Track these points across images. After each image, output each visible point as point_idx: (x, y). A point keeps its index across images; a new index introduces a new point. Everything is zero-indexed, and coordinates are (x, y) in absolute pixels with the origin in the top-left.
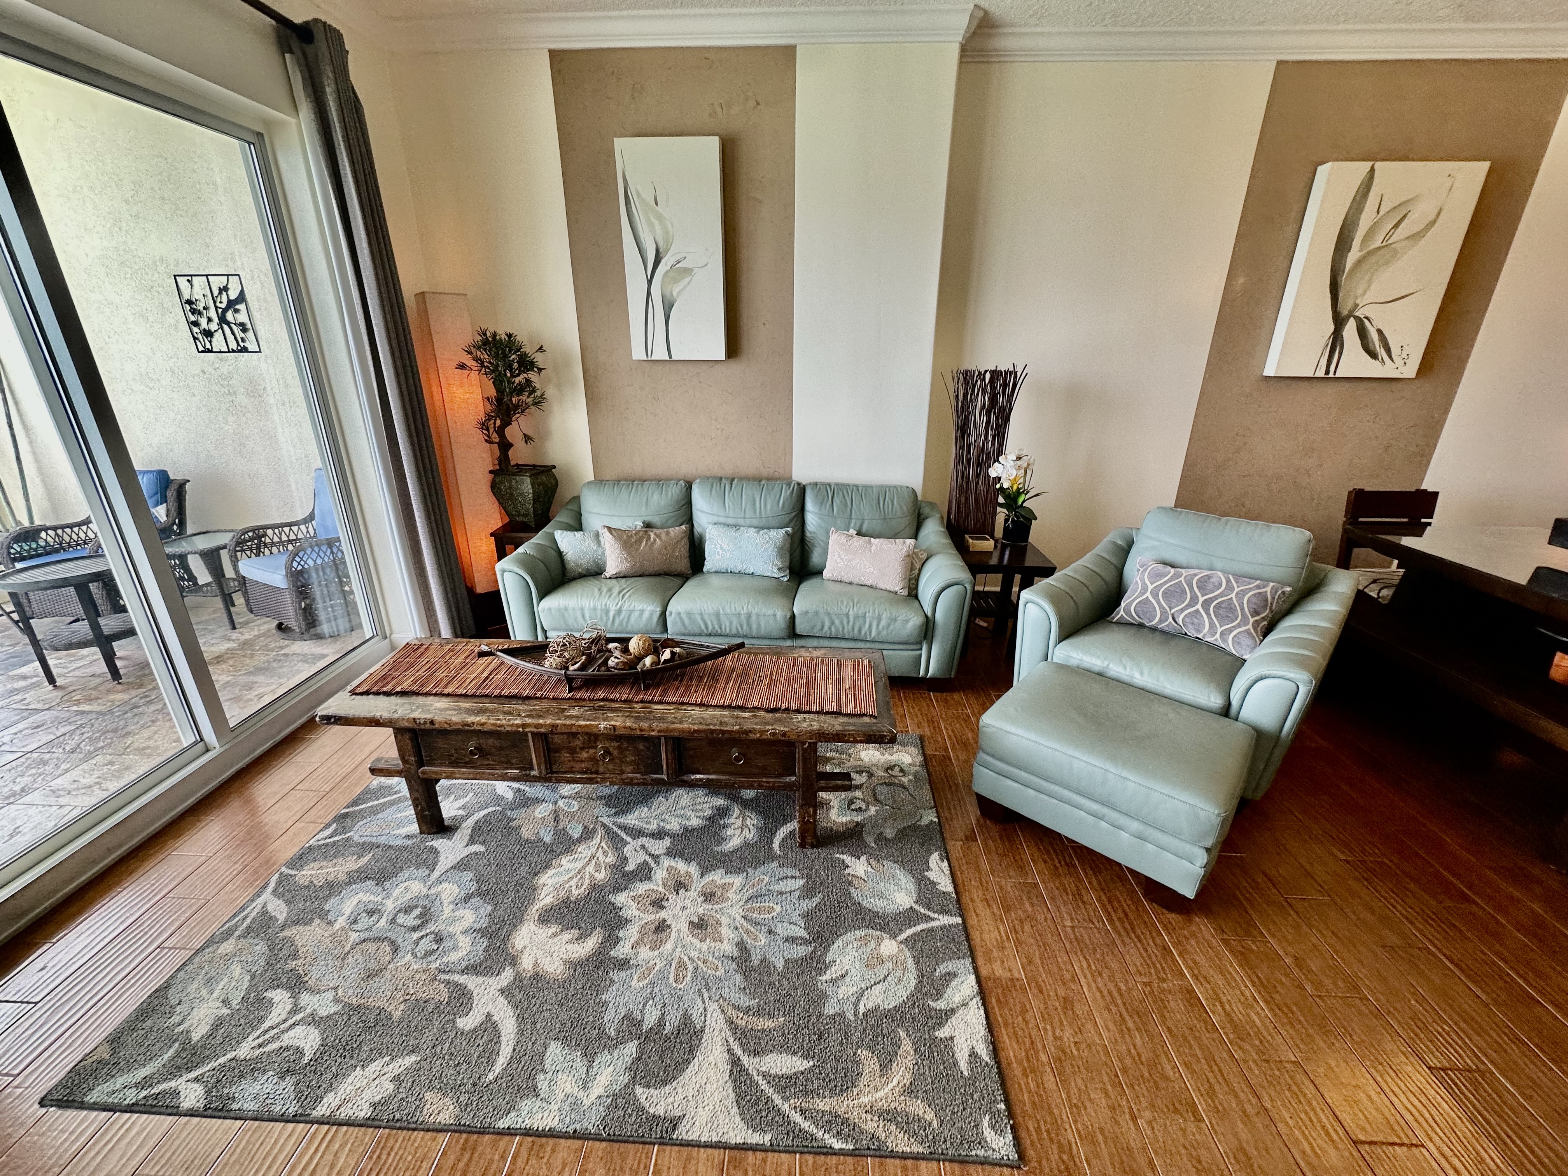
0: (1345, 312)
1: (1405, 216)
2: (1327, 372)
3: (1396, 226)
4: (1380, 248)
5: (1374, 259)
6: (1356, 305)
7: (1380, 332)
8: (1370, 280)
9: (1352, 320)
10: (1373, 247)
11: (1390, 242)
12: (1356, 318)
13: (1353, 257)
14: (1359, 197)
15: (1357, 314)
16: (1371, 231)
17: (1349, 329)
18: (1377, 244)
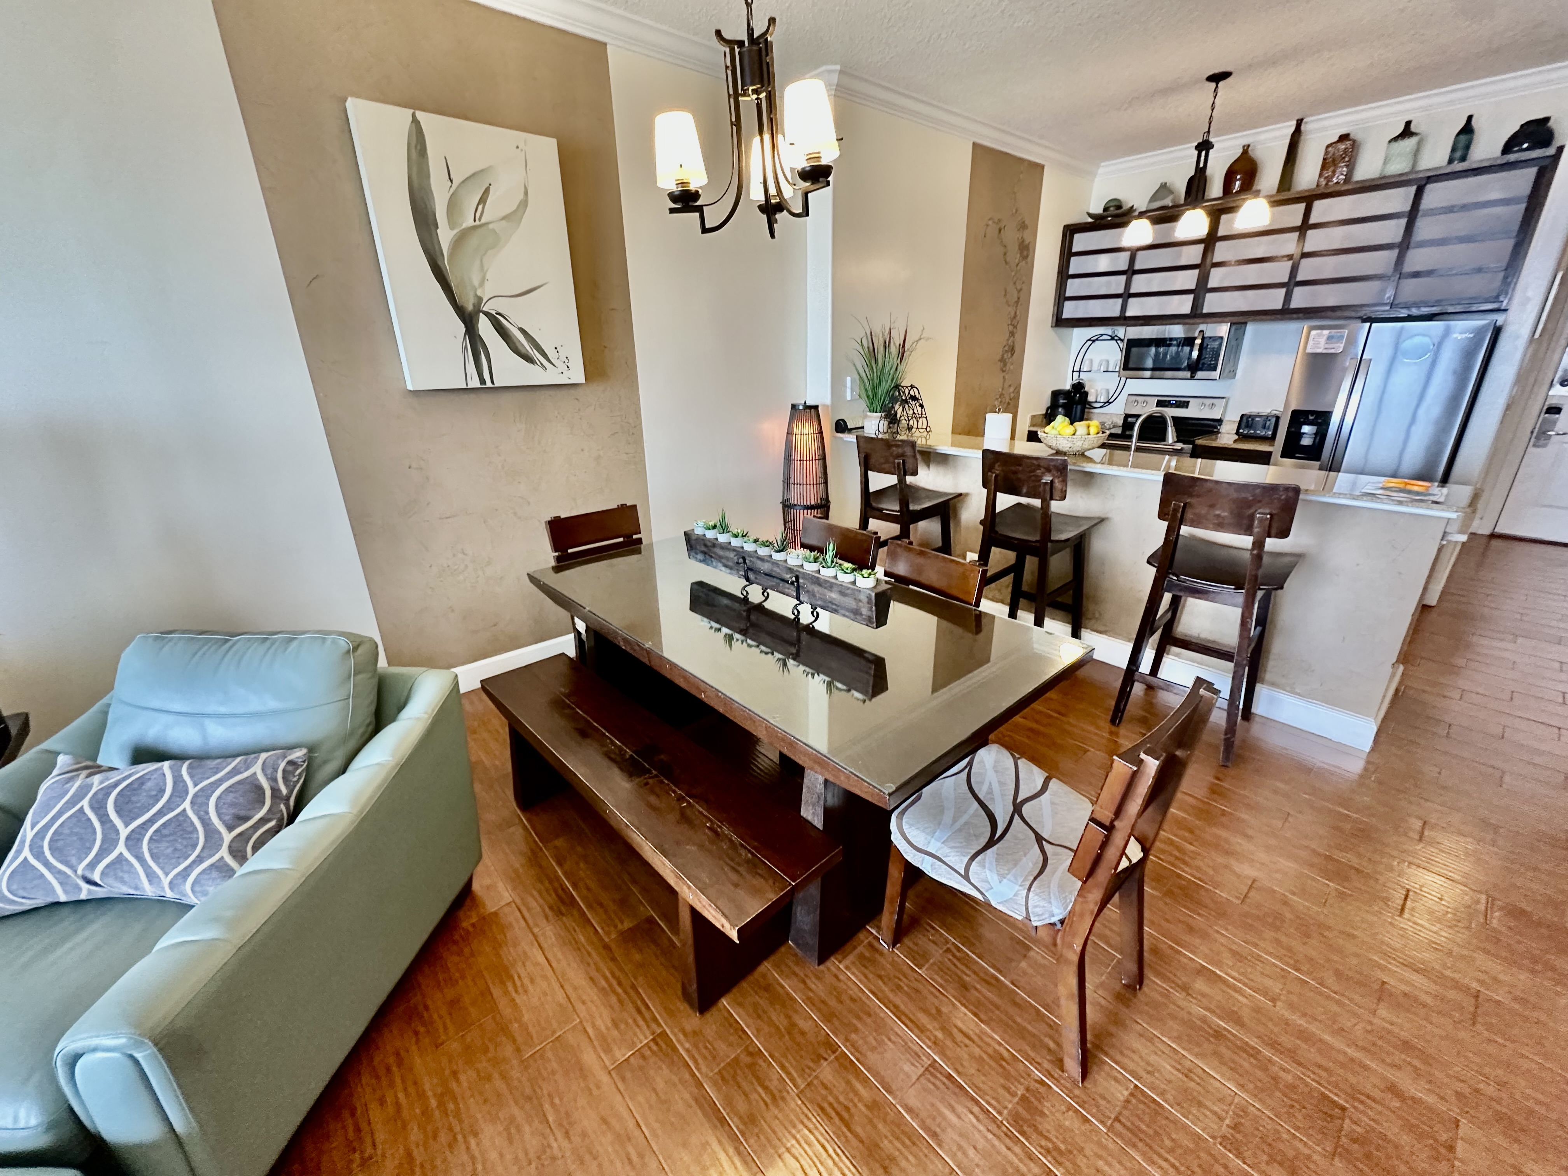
0: (470, 307)
1: (487, 191)
2: (483, 381)
3: (483, 200)
4: (474, 228)
5: (473, 241)
6: (480, 299)
7: (524, 332)
8: (481, 266)
9: (482, 316)
10: (464, 226)
11: (483, 220)
12: (487, 314)
13: (445, 236)
14: (414, 155)
15: (485, 309)
16: (453, 205)
17: (484, 327)
18: (470, 222)
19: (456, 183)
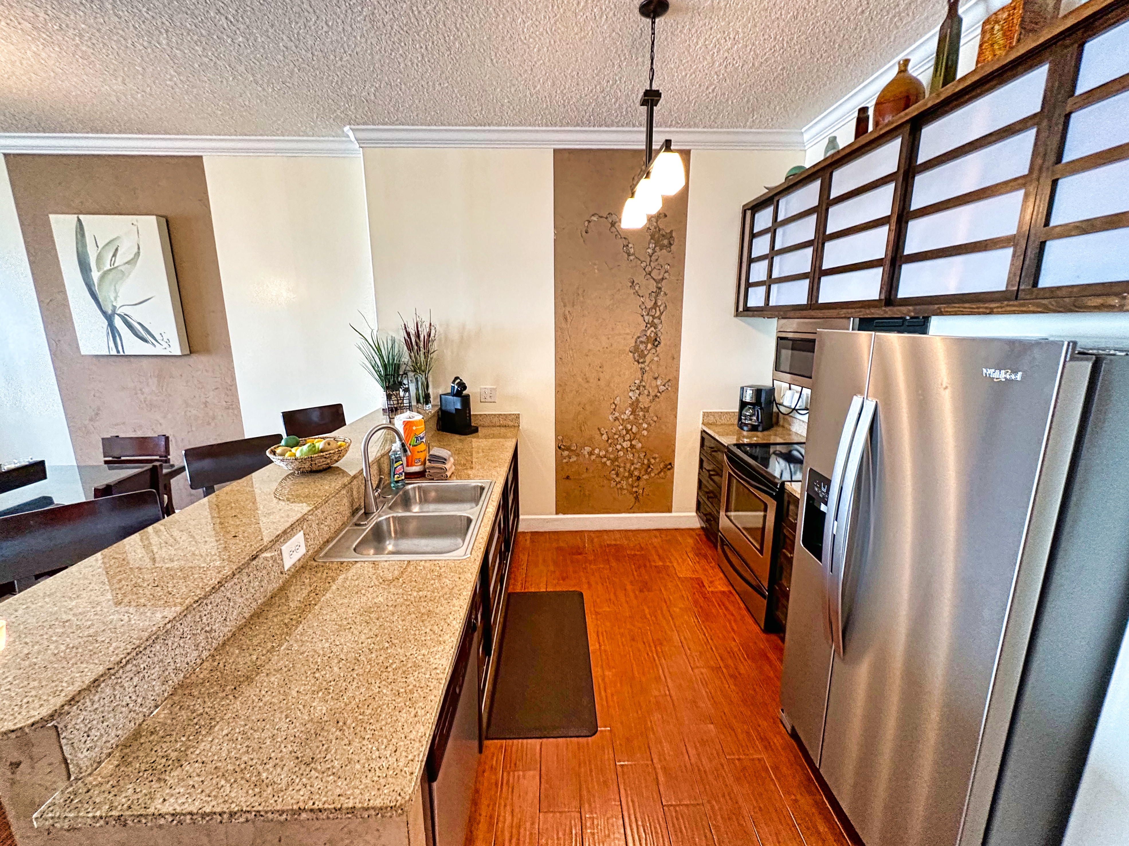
0: (110, 312)
1: (117, 250)
2: (118, 352)
3: (114, 255)
4: (110, 270)
5: (110, 276)
6: (114, 307)
7: (139, 324)
8: (115, 289)
9: (116, 316)
10: (105, 269)
11: (116, 265)
12: (119, 315)
13: (95, 275)
14: (79, 236)
15: (118, 312)
16: (99, 259)
17: (118, 322)
18: (108, 267)
19: (100, 247)
